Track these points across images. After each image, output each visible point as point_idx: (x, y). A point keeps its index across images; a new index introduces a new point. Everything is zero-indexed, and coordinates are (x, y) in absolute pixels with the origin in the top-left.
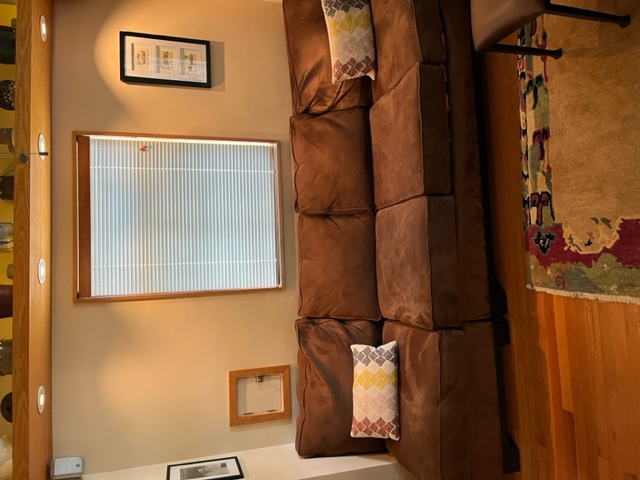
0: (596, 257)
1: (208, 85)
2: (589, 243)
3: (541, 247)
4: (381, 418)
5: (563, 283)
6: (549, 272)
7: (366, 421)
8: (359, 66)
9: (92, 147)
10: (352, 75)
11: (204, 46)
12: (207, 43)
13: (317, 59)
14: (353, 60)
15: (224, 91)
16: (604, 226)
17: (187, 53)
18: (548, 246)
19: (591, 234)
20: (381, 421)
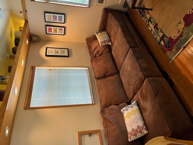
0: (182, 33)
1: (68, 56)
2: (179, 32)
3: (168, 47)
4: (138, 126)
5: (179, 48)
6: (173, 50)
7: (133, 130)
8: (106, 41)
9: (36, 70)
10: (105, 43)
11: (67, 50)
12: (68, 49)
13: (96, 46)
14: (105, 40)
15: (72, 57)
16: (180, 24)
17: (63, 51)
18: (170, 45)
19: (178, 30)
20: (138, 127)
